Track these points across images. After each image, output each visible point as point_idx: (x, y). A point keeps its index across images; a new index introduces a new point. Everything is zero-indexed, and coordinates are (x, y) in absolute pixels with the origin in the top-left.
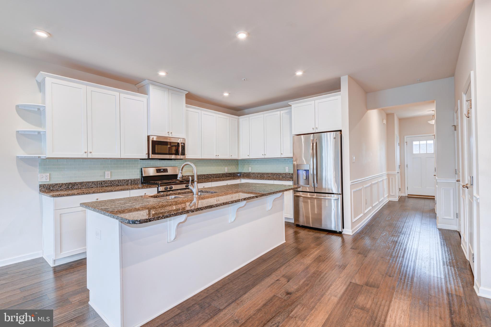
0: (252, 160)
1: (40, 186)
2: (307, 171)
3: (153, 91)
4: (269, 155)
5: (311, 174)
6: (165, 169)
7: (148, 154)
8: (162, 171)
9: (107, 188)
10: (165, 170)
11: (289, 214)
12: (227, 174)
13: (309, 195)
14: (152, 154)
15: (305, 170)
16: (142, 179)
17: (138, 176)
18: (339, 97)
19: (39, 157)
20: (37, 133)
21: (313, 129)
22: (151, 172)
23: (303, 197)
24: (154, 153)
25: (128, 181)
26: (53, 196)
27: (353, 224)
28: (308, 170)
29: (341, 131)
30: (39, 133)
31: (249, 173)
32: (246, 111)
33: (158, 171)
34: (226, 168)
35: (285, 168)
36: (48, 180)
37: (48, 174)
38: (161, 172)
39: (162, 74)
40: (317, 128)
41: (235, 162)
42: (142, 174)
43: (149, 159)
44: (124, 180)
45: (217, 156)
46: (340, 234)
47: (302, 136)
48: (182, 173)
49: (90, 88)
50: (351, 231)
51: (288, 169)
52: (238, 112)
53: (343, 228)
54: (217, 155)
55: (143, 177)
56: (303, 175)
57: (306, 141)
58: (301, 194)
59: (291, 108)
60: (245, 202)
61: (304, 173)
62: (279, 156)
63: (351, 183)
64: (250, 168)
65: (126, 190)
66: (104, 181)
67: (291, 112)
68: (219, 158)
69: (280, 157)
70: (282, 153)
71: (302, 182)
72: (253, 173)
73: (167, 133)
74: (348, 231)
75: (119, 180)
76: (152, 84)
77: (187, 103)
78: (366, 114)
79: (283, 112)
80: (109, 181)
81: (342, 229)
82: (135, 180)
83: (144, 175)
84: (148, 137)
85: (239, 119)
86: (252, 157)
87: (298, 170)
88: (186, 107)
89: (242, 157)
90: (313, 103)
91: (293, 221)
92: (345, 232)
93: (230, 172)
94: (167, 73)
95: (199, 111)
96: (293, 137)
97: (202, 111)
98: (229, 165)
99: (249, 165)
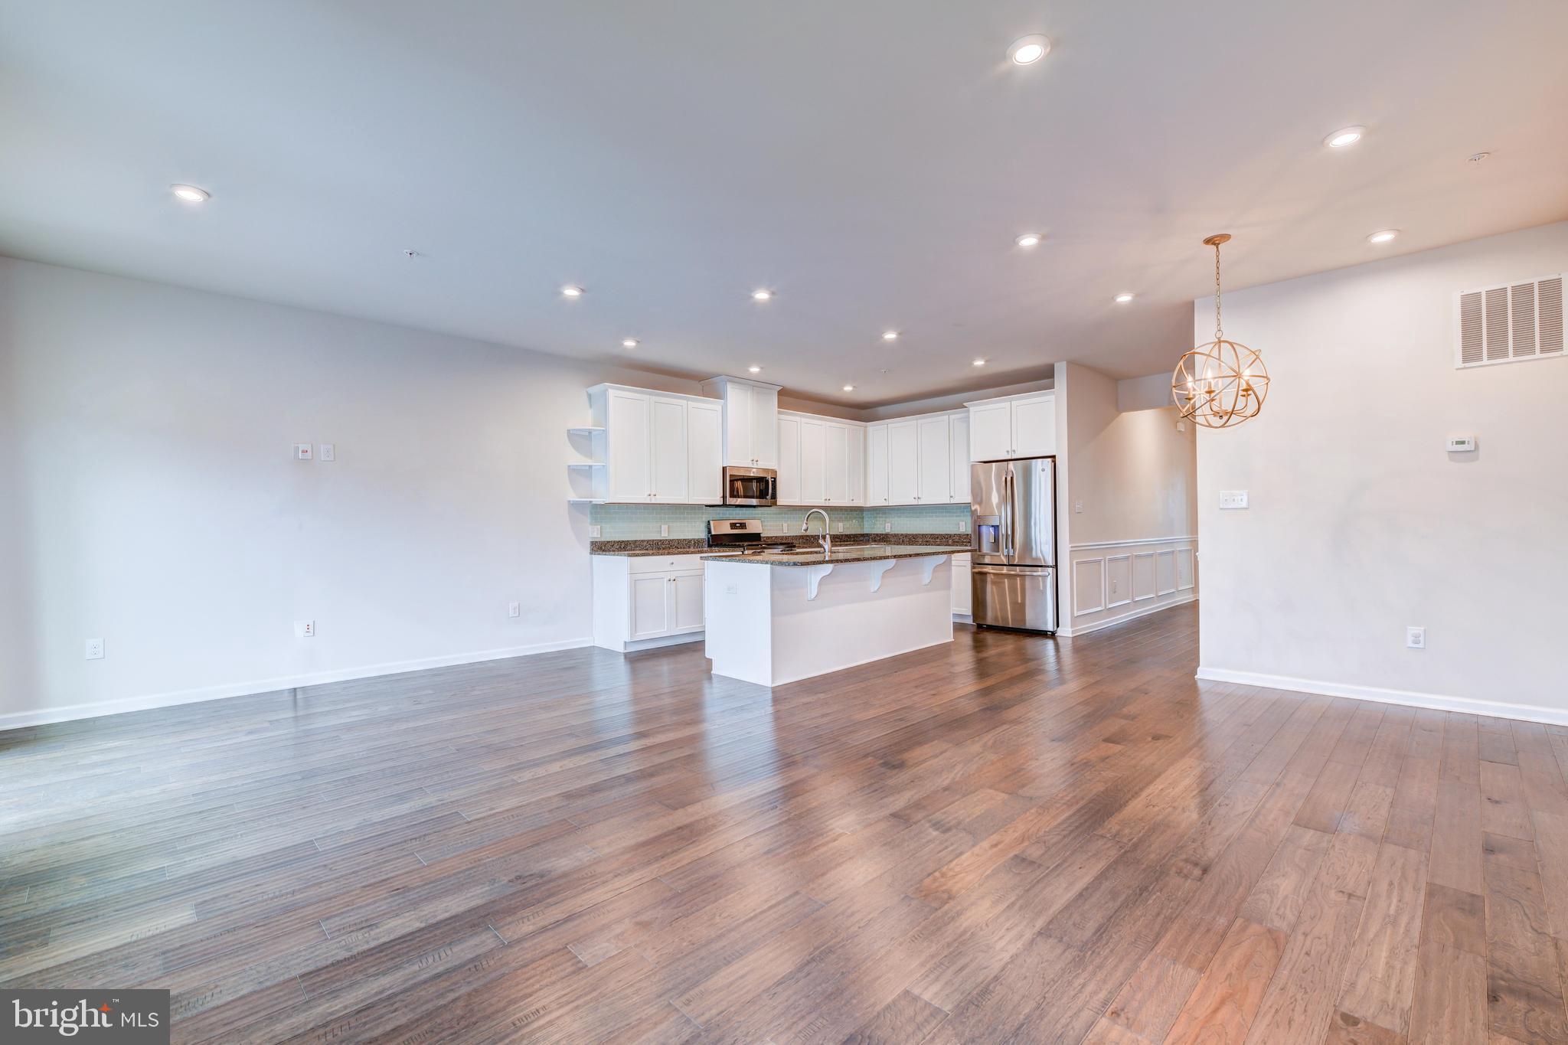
0: (892, 509)
1: (592, 543)
2: (996, 528)
3: (733, 393)
4: (927, 500)
5: (1003, 535)
6: (742, 523)
7: (724, 497)
8: (738, 526)
10: (743, 526)
11: (965, 607)
12: (842, 535)
13: (1005, 570)
14: (730, 497)
15: (993, 526)
16: (708, 538)
17: (702, 534)
18: (1052, 398)
19: (591, 502)
20: (587, 468)
21: (1008, 452)
22: (725, 529)
23: (994, 574)
24: (732, 496)
25: (690, 541)
26: (629, 556)
27: (1075, 620)
28: (998, 526)
29: (1054, 457)
30: (590, 467)
31: (887, 535)
32: (881, 410)
33: (733, 526)
34: (841, 525)
35: (959, 524)
36: (600, 535)
37: (599, 527)
38: (737, 529)
39: (755, 370)
40: (1014, 451)
41: (858, 512)
42: (709, 531)
43: (724, 505)
44: (685, 540)
46: (1053, 635)
47: (994, 464)
49: (654, 398)
50: (1070, 630)
51: (964, 526)
52: (863, 412)
53: (1058, 626)
55: (712, 536)
56: (987, 534)
57: (998, 469)
58: (988, 569)
59: (969, 411)
60: (894, 561)
61: (992, 530)
62: (946, 500)
63: (1072, 547)
64: (888, 525)
66: (661, 540)
67: (968, 417)
68: (830, 505)
69: (949, 502)
70: (952, 494)
71: (986, 547)
72: (895, 535)
73: (750, 461)
74: (1066, 632)
75: (679, 540)
76: (730, 381)
77: (780, 406)
78: (1117, 419)
79: (955, 416)
80: (666, 540)
81: (1056, 627)
82: (701, 540)
83: (713, 533)
84: (724, 469)
85: (866, 427)
86: (892, 503)
87: (979, 526)
88: (779, 413)
89: (872, 502)
90: (1007, 405)
91: (970, 621)
92: (1060, 632)
93: (848, 532)
94: (762, 368)
95: (798, 419)
96: (972, 466)
97: (802, 419)
98: (846, 518)
99: (886, 518)
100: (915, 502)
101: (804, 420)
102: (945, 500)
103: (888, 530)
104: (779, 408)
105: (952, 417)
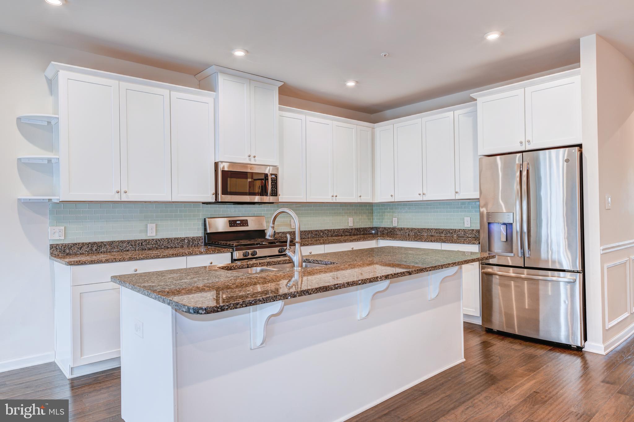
0: (398, 205)
1: (52, 247)
2: (508, 226)
4: (431, 195)
5: (517, 232)
6: (243, 220)
7: (216, 194)
8: (238, 224)
9: (150, 252)
10: (244, 223)
11: (472, 309)
12: (352, 229)
13: (511, 272)
14: (222, 195)
15: (504, 224)
16: (205, 237)
17: (200, 233)
18: (576, 79)
19: (50, 200)
20: (46, 162)
21: (521, 143)
22: (221, 225)
23: (500, 276)
24: (225, 192)
25: (183, 240)
26: (70, 264)
27: (607, 333)
28: (511, 224)
29: (580, 146)
30: (49, 160)
31: (394, 229)
32: (388, 112)
33: (232, 223)
34: (351, 220)
35: (464, 219)
36: (63, 238)
37: (63, 228)
38: (237, 226)
40: (529, 142)
41: (368, 208)
42: (205, 229)
43: (217, 202)
44: (177, 239)
45: (334, 197)
46: (578, 351)
47: (498, 157)
48: (273, 227)
49: (125, 85)
50: (602, 346)
51: (469, 222)
52: (373, 116)
53: (586, 340)
54: (335, 195)
55: (208, 234)
56: (499, 232)
57: (506, 167)
58: (496, 269)
59: (476, 104)
60: (387, 282)
61: (503, 228)
62: (451, 196)
63: (603, 250)
64: (395, 220)
65: (180, 256)
66: (146, 240)
67: (475, 112)
68: (338, 201)
69: (454, 198)
70: (457, 190)
71: (498, 246)
72: (401, 229)
73: (246, 156)
74: (597, 347)
75: (169, 239)
76: (223, 73)
79: (459, 113)
80: (153, 240)
81: (583, 341)
82: (194, 240)
83: (208, 231)
84: (216, 164)
85: (373, 128)
86: (398, 198)
87: (489, 223)
88: (280, 109)
89: (378, 199)
90: (520, 91)
91: (479, 322)
92: (589, 347)
93: (358, 226)
94: (247, 52)
95: (302, 117)
96: (480, 159)
97: (307, 117)
98: (355, 213)
99: (393, 213)
100: (420, 198)
101: (309, 118)
102: (449, 195)
103: (395, 224)
104: (280, 104)
105: (457, 112)
